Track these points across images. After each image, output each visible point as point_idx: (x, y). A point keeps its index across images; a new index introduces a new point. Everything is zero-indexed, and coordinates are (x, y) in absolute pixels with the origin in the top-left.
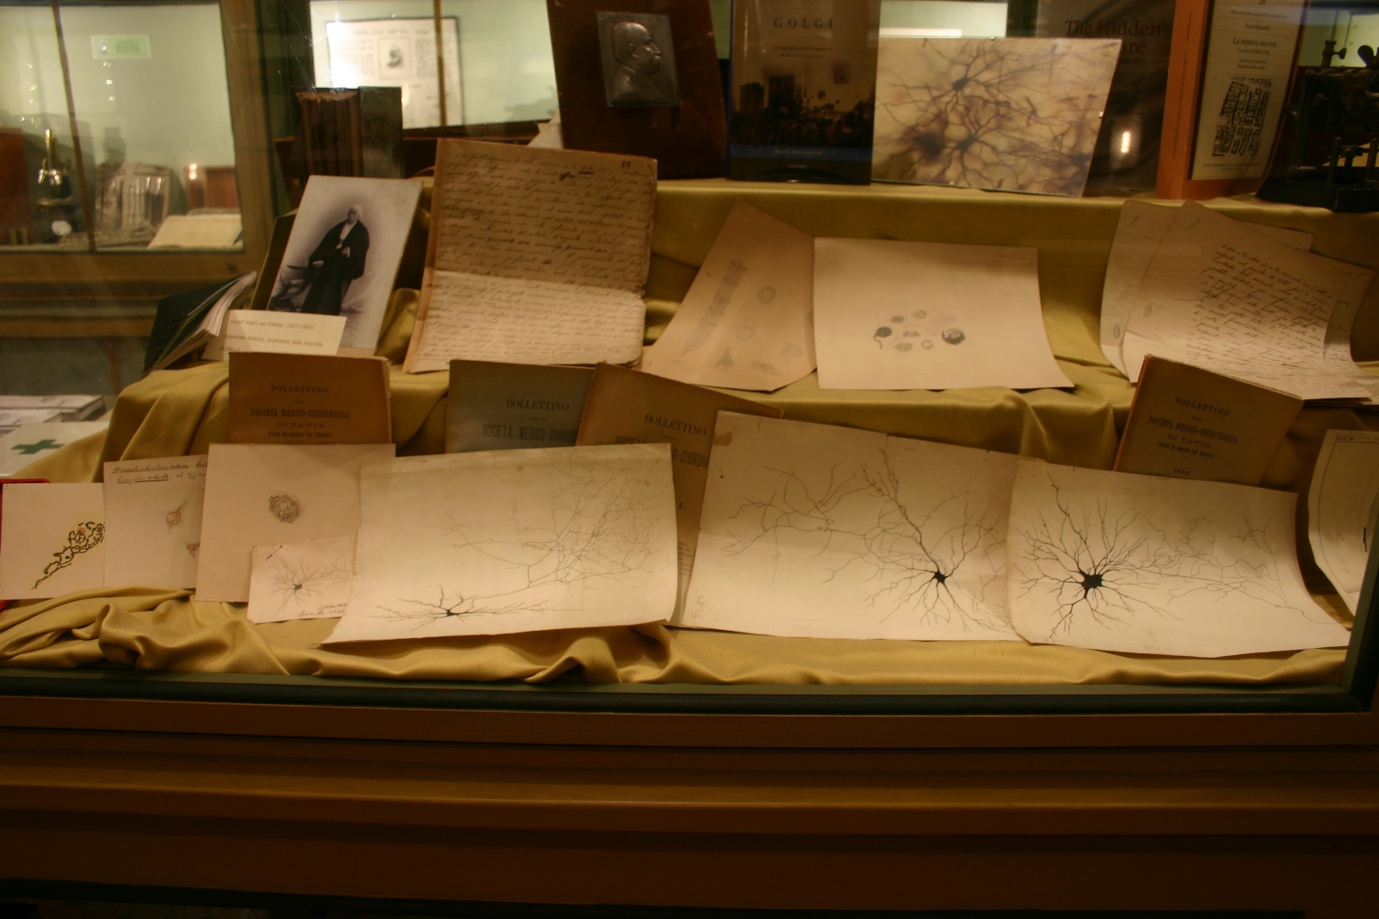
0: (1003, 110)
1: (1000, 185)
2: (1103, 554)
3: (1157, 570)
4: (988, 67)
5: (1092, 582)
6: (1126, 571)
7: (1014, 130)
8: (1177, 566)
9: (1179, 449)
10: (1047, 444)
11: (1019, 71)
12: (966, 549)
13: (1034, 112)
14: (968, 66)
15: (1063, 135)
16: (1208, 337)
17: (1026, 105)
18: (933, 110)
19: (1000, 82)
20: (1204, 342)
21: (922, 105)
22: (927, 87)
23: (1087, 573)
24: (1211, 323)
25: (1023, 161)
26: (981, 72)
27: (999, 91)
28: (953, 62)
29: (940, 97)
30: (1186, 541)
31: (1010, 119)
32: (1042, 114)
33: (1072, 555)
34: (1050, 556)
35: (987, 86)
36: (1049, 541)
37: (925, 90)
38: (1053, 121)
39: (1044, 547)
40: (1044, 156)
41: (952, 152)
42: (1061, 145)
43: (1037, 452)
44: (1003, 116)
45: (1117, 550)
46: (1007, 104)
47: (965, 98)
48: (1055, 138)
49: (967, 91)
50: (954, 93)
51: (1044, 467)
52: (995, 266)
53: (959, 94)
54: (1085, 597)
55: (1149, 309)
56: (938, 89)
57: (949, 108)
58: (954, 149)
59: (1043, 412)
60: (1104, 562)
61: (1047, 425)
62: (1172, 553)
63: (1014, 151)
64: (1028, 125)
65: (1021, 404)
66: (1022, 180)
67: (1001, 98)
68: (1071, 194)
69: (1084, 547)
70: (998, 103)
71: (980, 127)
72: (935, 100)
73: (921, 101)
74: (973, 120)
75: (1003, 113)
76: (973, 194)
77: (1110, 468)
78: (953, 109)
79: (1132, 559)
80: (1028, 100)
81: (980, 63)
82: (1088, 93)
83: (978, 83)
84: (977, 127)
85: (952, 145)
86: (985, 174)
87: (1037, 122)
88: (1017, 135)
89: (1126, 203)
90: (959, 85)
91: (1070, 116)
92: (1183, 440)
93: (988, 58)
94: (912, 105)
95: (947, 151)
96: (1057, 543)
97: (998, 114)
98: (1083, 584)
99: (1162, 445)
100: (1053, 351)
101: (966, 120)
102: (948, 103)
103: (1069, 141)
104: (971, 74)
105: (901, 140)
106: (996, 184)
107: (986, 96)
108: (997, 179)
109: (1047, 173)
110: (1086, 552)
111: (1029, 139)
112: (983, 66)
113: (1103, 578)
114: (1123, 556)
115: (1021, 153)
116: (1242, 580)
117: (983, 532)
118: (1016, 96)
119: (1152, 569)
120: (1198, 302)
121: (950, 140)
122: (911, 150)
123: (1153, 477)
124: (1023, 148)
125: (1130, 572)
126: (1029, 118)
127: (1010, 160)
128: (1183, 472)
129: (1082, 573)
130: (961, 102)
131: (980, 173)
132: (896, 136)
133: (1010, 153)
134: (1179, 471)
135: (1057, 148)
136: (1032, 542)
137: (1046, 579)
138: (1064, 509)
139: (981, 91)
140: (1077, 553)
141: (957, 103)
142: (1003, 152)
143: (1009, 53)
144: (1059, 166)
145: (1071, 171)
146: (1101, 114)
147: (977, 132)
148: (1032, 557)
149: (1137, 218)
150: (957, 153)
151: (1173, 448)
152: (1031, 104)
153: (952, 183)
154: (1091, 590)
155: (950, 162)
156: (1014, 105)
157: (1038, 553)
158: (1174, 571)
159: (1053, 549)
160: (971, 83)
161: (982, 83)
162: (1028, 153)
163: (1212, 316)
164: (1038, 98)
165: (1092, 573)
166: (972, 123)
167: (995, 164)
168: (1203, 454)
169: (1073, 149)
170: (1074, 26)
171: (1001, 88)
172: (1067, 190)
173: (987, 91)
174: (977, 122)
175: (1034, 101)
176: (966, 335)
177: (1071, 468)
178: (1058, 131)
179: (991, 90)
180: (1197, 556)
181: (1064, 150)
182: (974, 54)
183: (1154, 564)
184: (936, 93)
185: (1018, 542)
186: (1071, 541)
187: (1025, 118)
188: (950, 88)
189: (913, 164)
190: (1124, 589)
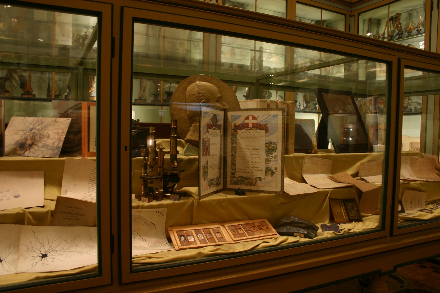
0: (41, 136)
1: (38, 155)
2: (48, 248)
3: (64, 251)
4: (39, 125)
5: (44, 256)
6: (55, 252)
7: (43, 141)
8: (70, 249)
9: (69, 219)
10: (33, 221)
11: (46, 126)
12: (10, 252)
13: (49, 136)
14: (34, 125)
15: (55, 142)
16: (91, 191)
17: (47, 135)
18: (24, 136)
19: (41, 129)
20: (90, 192)
21: (21, 135)
22: (23, 130)
23: (43, 254)
24: (92, 187)
25: (45, 149)
26: (37, 126)
27: (41, 131)
28: (31, 124)
29: (26, 133)
30: (73, 242)
31: (43, 138)
32: (51, 137)
33: (39, 249)
34: (32, 251)
35: (38, 130)
36: (32, 247)
37: (23, 131)
38: (53, 139)
39: (31, 248)
40: (50, 148)
41: (27, 147)
42: (54, 145)
43: (30, 223)
44: (41, 138)
45: (53, 247)
46: (43, 134)
47: (32, 133)
48: (53, 143)
49: (33, 131)
50: (30, 132)
51: (30, 227)
52: (32, 176)
53: (31, 132)
54: (41, 260)
55: (75, 185)
56: (26, 131)
57: (28, 136)
58: (28, 146)
59: (31, 213)
60: (49, 250)
61: (32, 216)
62: (69, 246)
63: (43, 147)
64: (47, 140)
65: (24, 211)
66: (44, 154)
67: (41, 133)
68: (55, 157)
69: (43, 247)
70: (40, 134)
71: (35, 141)
72: (25, 133)
73: (21, 134)
74: (34, 139)
75: (42, 136)
76: (31, 158)
77: (50, 226)
78: (29, 136)
79: (57, 249)
80: (48, 133)
81: (37, 124)
82: (62, 131)
83: (36, 129)
84: (34, 141)
85: (27, 145)
86: (35, 153)
87: (49, 139)
88: (44, 142)
89: (66, 158)
90: (31, 130)
91: (57, 137)
92: (70, 216)
93: (40, 122)
94: (19, 135)
95: (26, 147)
96: (34, 247)
97: (40, 137)
98: (41, 257)
99: (64, 218)
100: (44, 197)
101: (32, 139)
102: (28, 134)
103: (56, 144)
104: (34, 127)
105: (15, 145)
106: (37, 155)
107: (38, 132)
108: (38, 154)
109: (50, 152)
110: (44, 248)
111: (47, 143)
112: (38, 125)
113: (48, 254)
114: (54, 248)
115: (45, 147)
116: (88, 251)
117: (15, 247)
118: (45, 132)
119: (63, 251)
120: (89, 182)
121: (27, 144)
122: (17, 147)
123: (62, 227)
124: (45, 146)
125: (56, 252)
126: (48, 138)
127: (42, 149)
128: (71, 225)
129: (42, 254)
130: (31, 134)
131: (34, 152)
132: (13, 143)
133: (42, 147)
134: (70, 224)
135: (53, 145)
136: (27, 247)
137: (31, 257)
138: (37, 237)
139: (36, 131)
140: (40, 249)
141: (30, 134)
142: (40, 147)
143: (44, 121)
144: (54, 150)
145: (56, 151)
146: (64, 137)
147: (34, 142)
148: (27, 251)
149: (70, 162)
150: (28, 148)
151: (67, 219)
152: (49, 135)
153: (26, 156)
154: (44, 258)
155: (27, 150)
156: (44, 135)
157: (29, 250)
158: (69, 250)
159: (33, 249)
160: (35, 129)
161: (37, 129)
162: (46, 147)
163: (93, 185)
164: (50, 133)
165: (45, 254)
166: (33, 140)
167: (37, 150)
168: (76, 220)
169: (57, 145)
170: (61, 115)
171: (42, 130)
172: (54, 156)
173: (38, 131)
174: (35, 139)
175: (49, 134)
176: (21, 196)
177: (38, 227)
178: (54, 141)
179: (39, 131)
180: (76, 246)
181: (55, 146)
182: (36, 122)
183: (63, 249)
184: (25, 132)
185: (22, 248)
186: (39, 246)
187: (47, 138)
188: (29, 130)
189: (17, 151)
190: (53, 257)
